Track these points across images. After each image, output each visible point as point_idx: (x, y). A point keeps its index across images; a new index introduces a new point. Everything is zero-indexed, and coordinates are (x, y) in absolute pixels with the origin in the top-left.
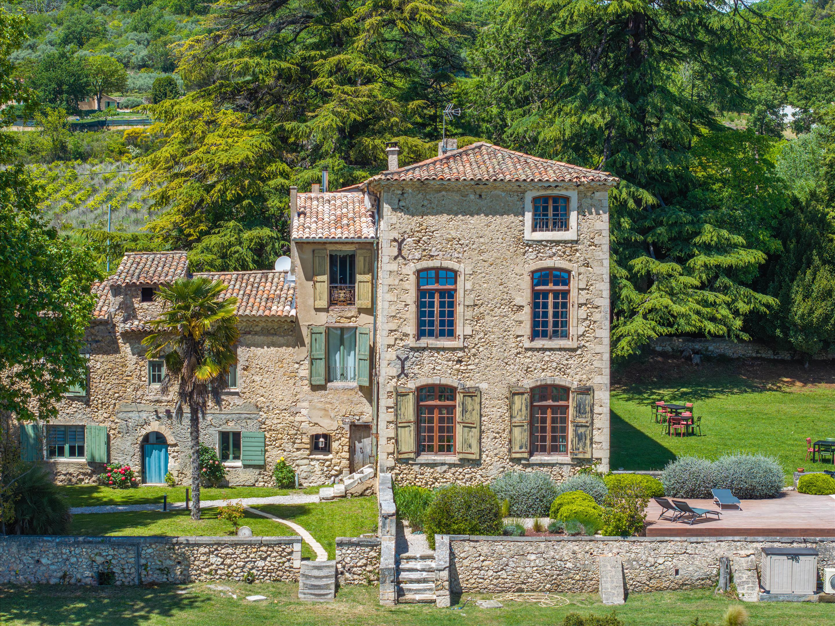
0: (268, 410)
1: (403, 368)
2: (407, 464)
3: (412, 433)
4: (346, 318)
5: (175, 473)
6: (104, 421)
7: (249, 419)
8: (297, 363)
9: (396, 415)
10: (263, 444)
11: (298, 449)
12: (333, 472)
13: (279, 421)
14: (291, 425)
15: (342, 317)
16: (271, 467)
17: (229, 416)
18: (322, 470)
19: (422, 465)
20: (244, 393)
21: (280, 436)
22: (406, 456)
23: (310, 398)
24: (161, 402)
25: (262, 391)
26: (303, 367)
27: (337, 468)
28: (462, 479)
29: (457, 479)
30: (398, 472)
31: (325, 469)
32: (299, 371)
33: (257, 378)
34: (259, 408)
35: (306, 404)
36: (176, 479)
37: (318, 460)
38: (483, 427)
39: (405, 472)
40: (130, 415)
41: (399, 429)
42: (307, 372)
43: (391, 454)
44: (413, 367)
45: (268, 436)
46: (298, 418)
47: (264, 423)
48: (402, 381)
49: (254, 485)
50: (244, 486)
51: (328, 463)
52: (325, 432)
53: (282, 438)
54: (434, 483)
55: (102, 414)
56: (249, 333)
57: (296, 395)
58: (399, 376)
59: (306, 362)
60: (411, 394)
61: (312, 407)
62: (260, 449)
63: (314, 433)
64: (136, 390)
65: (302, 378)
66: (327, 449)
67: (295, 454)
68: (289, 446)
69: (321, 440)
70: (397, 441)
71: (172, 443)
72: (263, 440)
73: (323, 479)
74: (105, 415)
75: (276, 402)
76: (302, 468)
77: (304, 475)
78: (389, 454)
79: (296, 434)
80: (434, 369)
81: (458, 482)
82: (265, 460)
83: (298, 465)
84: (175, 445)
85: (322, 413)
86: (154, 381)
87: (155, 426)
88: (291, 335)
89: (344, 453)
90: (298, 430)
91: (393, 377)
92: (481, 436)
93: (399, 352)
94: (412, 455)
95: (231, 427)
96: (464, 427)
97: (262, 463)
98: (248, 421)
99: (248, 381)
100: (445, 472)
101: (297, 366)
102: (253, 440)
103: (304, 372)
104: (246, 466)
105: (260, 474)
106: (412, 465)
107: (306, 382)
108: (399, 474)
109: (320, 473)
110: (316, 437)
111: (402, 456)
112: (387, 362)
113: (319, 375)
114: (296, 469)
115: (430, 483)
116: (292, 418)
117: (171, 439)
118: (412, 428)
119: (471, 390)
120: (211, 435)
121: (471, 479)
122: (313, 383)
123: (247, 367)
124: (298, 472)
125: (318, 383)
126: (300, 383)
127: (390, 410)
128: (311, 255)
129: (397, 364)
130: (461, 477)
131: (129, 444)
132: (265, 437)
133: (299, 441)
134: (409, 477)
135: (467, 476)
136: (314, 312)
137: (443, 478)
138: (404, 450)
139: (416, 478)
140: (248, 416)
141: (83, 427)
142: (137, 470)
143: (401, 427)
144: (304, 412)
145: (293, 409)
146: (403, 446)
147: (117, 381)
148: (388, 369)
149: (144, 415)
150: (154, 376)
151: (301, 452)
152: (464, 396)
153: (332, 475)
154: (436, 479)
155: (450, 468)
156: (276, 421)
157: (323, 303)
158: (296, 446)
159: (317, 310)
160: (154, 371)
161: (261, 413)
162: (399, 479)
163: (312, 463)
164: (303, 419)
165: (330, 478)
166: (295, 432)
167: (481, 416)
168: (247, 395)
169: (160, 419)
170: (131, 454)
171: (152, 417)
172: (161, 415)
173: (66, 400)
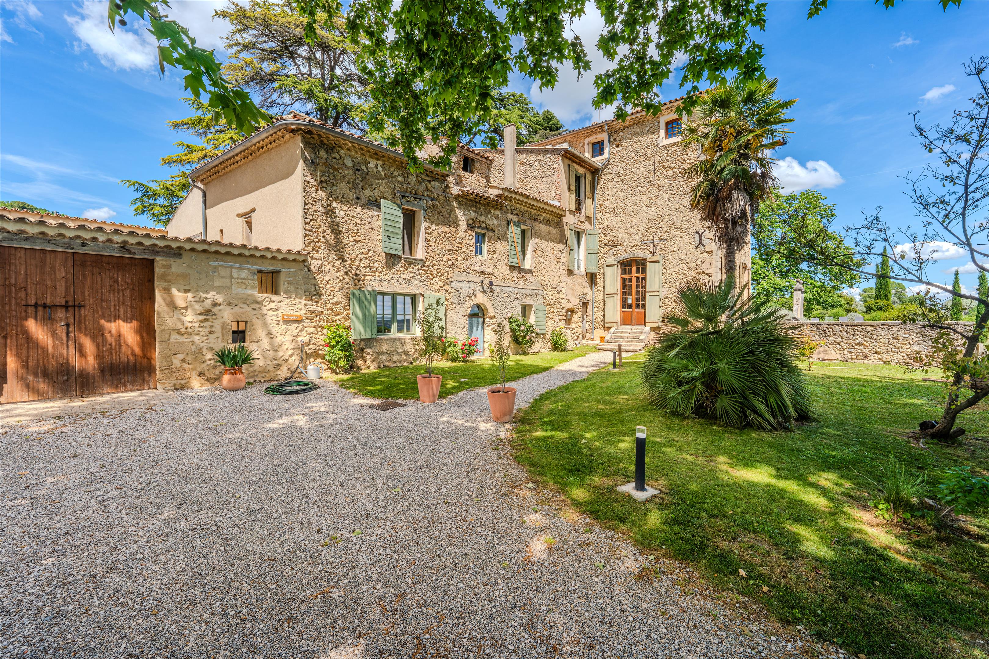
0: (547, 288)
10: (545, 316)
11: (561, 321)
12: (575, 338)
13: (552, 297)
14: (558, 301)
15: (579, 221)
16: (548, 336)
17: (527, 291)
20: (534, 272)
21: (553, 309)
23: (566, 280)
24: (485, 274)
25: (543, 272)
26: (563, 255)
27: (577, 334)
31: (573, 335)
32: (561, 258)
33: (541, 260)
34: (542, 286)
35: (564, 284)
37: (569, 329)
40: (462, 285)
45: (547, 309)
46: (561, 295)
47: (545, 299)
49: (540, 351)
51: (574, 331)
52: (572, 307)
53: (553, 312)
55: (437, 282)
56: (537, 220)
57: (560, 277)
59: (565, 251)
61: (567, 288)
62: (543, 320)
64: (465, 259)
65: (563, 264)
68: (557, 318)
69: (569, 313)
71: (491, 315)
72: (545, 312)
73: (572, 343)
74: (440, 284)
75: (551, 281)
82: (545, 330)
85: (571, 292)
87: (480, 299)
88: (558, 228)
89: (580, 323)
95: (527, 301)
98: (537, 296)
101: (560, 253)
102: (540, 312)
103: (564, 259)
104: (537, 335)
105: (542, 342)
107: (565, 267)
109: (571, 338)
113: (572, 263)
116: (558, 295)
117: (491, 312)
120: (516, 308)
123: (536, 249)
126: (562, 268)
128: (567, 168)
131: (460, 315)
133: (561, 314)
140: (538, 292)
144: (564, 290)
145: (558, 288)
147: (449, 248)
149: (472, 286)
150: (477, 247)
157: (573, 207)
158: (560, 317)
159: (570, 212)
160: (477, 242)
161: (543, 290)
163: (567, 331)
166: (559, 306)
168: (536, 274)
169: (484, 292)
170: (462, 326)
171: (478, 289)
172: (485, 287)
173: (403, 263)
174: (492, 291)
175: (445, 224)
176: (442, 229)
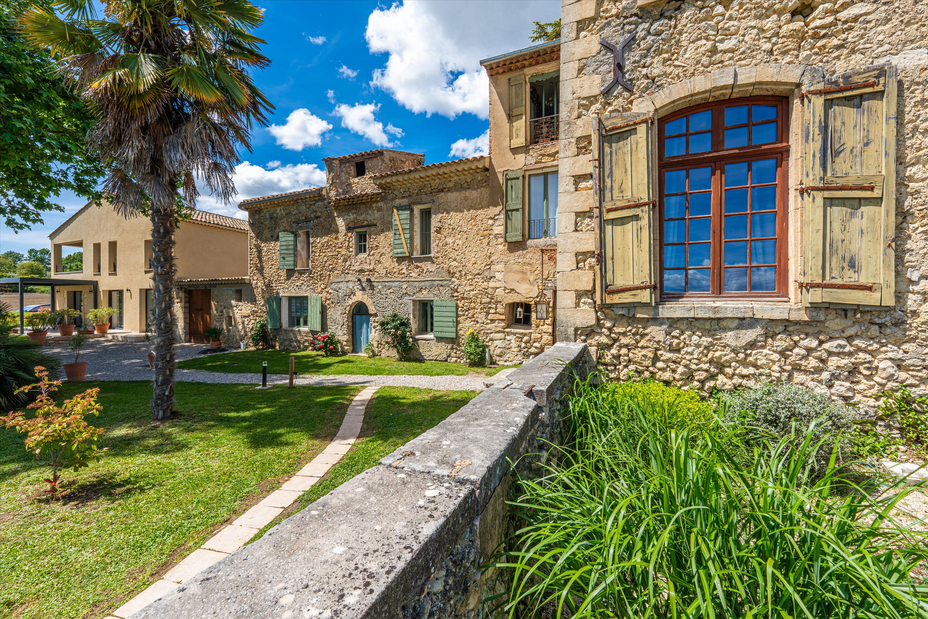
0: (461, 276)
1: (620, 67)
2: (632, 320)
3: (645, 234)
4: (549, 155)
5: (375, 344)
6: (321, 292)
7: (442, 286)
8: (491, 218)
9: (601, 191)
10: (454, 314)
11: (493, 321)
12: (533, 350)
13: (472, 288)
14: (485, 292)
15: (543, 155)
16: (464, 340)
17: (423, 284)
18: (519, 346)
19: (673, 322)
20: (436, 258)
21: (473, 305)
22: (626, 298)
23: (505, 259)
24: (364, 272)
25: (453, 255)
26: (497, 223)
27: (537, 344)
28: (818, 371)
29: (796, 368)
30: (604, 340)
31: (523, 345)
32: (494, 228)
33: (450, 240)
34: (451, 274)
35: (500, 267)
36: (376, 350)
37: (515, 334)
38: (908, 202)
39: (624, 340)
40: (340, 285)
41: (609, 228)
42: (502, 227)
43: (586, 293)
44: (648, 60)
45: (460, 305)
46: (492, 284)
47: (456, 291)
48: (618, 103)
49: (446, 361)
50: (436, 360)
51: (526, 338)
52: (523, 300)
53: (474, 308)
54: (713, 377)
55: (320, 286)
56: (442, 191)
57: (490, 257)
58: (607, 93)
59: (502, 216)
60: (642, 129)
61: (507, 270)
62: (451, 319)
63: (511, 301)
64: (345, 261)
65: (496, 236)
66: (526, 321)
67: (488, 326)
68: (481, 317)
69: (519, 309)
70: (601, 259)
71: (373, 312)
72: (454, 309)
73: (520, 357)
74: (323, 286)
75: (469, 265)
76: (496, 343)
77: (498, 351)
78: (579, 295)
79: (490, 303)
80: (714, 51)
81: (799, 377)
82: (457, 333)
83: (491, 340)
84: (376, 315)
85: (519, 276)
86: (360, 251)
87: (359, 296)
88: (484, 187)
89: (546, 326)
90: (492, 298)
91: (592, 99)
92: (899, 228)
93: (608, 32)
94: (645, 296)
95: (424, 296)
96: (829, 202)
97: (453, 335)
98: (441, 288)
99: (440, 244)
100: (752, 345)
101: (491, 222)
102: (444, 309)
103: (499, 229)
104: (439, 339)
105: (452, 348)
106: (646, 322)
107: (501, 240)
108: (609, 347)
109: (517, 349)
110: (513, 306)
111: (616, 299)
112: (576, 65)
113: (516, 230)
114: (490, 344)
115: (703, 375)
116: (486, 283)
117: (372, 309)
118: (645, 222)
119: (857, 79)
120: (406, 304)
121: (853, 371)
122: (509, 240)
123: (440, 228)
124: (492, 348)
125: (514, 239)
126: (495, 242)
127: (582, 185)
128: (506, 86)
129: (602, 63)
130: (813, 363)
131: (339, 313)
132: (457, 307)
133: (492, 311)
134: (638, 354)
135: (833, 362)
136: (509, 154)
137: (744, 363)
138: (620, 282)
139: (656, 359)
140: (441, 283)
141: (307, 297)
142: (345, 339)
143: (613, 222)
144: (499, 276)
145: (486, 273)
146: (618, 273)
147: (331, 254)
148: (578, 82)
149: (351, 285)
150: (361, 246)
151: (496, 324)
152: (829, 104)
153: (531, 354)
154: (721, 367)
155: (771, 335)
156: (468, 288)
157: (520, 141)
158: (490, 317)
159: (515, 151)
160: (361, 242)
161: (453, 279)
162: (608, 359)
163: (508, 338)
164: (498, 284)
165: (528, 357)
166: (488, 300)
167: (900, 160)
168: (440, 260)
169: (363, 289)
170: (341, 323)
171: (357, 287)
172: (364, 285)
173: (296, 274)
174: (372, 287)
175: (326, 234)
176: (326, 239)
